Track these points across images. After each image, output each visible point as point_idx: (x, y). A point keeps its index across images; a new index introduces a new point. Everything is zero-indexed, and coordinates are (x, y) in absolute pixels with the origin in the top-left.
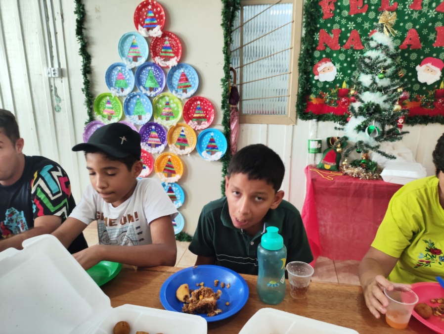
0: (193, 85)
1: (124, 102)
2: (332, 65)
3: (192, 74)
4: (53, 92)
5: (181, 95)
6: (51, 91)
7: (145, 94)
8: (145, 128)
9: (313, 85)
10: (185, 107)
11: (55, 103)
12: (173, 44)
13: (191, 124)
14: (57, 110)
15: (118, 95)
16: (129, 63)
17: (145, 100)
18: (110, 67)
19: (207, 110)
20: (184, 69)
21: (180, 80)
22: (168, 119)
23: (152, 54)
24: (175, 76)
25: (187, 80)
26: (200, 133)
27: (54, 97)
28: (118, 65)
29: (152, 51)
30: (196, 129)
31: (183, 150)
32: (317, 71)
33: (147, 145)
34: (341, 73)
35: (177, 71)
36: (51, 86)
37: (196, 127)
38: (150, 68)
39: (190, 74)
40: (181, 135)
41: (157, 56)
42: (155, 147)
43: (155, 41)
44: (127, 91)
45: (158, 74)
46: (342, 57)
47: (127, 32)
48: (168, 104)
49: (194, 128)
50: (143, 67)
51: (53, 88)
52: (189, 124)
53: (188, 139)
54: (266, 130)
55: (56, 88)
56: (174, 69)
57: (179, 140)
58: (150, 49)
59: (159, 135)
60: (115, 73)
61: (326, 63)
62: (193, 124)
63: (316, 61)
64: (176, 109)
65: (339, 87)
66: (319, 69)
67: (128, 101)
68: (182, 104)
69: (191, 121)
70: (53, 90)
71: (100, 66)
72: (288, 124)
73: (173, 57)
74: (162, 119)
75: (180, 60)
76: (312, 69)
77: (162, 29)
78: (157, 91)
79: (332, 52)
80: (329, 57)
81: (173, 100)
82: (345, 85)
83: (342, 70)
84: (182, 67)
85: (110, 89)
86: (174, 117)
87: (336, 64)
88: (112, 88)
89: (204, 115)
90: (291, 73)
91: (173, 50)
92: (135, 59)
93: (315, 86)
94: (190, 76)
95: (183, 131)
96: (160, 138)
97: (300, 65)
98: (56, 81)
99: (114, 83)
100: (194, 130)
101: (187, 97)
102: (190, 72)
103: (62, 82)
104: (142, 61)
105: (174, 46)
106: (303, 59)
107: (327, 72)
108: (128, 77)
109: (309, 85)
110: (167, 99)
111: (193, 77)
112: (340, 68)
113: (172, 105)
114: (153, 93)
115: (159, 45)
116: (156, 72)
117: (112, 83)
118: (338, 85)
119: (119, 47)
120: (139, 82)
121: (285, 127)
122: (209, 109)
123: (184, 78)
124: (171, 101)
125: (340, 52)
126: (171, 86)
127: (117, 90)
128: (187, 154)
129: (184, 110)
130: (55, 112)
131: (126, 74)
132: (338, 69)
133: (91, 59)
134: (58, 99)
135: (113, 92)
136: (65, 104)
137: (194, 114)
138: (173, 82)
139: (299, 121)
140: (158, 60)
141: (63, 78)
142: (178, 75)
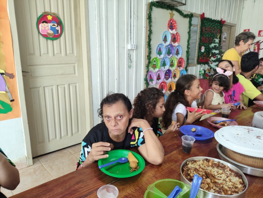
0: (180, 53)
1: (161, 61)
12: (176, 37)
13: (178, 69)
17: (167, 60)
19: (182, 63)
22: (172, 67)
23: (171, 41)
26: (180, 72)
27: (129, 60)
28: (160, 45)
31: (175, 80)
34: (205, 50)
36: (128, 54)
39: (179, 49)
40: (175, 73)
44: (162, 56)
50: (167, 46)
55: (130, 55)
60: (158, 48)
63: (201, 46)
64: (174, 63)
66: (202, 48)
68: (177, 61)
70: (130, 57)
73: (176, 42)
77: (176, 31)
79: (204, 43)
80: (203, 45)
81: (174, 59)
87: (204, 47)
90: (197, 49)
93: (201, 53)
96: (169, 76)
98: (131, 52)
101: (179, 58)
104: (168, 43)
115: (173, 37)
116: (171, 48)
118: (204, 53)
119: (162, 37)
120: (166, 52)
131: (162, 49)
135: (158, 57)
136: (134, 64)
137: (179, 65)
139: (197, 65)
140: (172, 43)
141: (134, 50)
142: (176, 49)
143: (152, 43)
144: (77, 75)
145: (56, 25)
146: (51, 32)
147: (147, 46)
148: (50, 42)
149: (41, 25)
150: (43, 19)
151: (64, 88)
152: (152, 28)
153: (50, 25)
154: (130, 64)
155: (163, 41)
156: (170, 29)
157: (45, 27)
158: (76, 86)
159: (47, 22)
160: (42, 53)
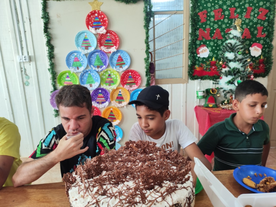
0: (126, 63)
1: (79, 76)
2: (207, 48)
3: (125, 56)
4: (23, 72)
5: (119, 69)
6: (22, 71)
7: (95, 70)
8: (94, 92)
9: (196, 60)
10: (122, 77)
11: (25, 80)
12: (112, 38)
13: (126, 87)
14: (26, 84)
15: (75, 72)
16: (83, 50)
17: (94, 74)
18: (69, 54)
19: (135, 78)
20: (120, 53)
21: (118, 60)
22: (110, 85)
23: (99, 44)
24: (114, 58)
25: (122, 60)
26: (132, 92)
27: (24, 76)
28: (75, 52)
29: (99, 42)
30: (130, 90)
31: (121, 104)
32: (199, 52)
33: (96, 103)
34: (212, 53)
35: (116, 55)
36: (21, 68)
37: (129, 89)
38: (97, 53)
39: (124, 56)
40: (119, 94)
41: (102, 46)
42: (102, 104)
43: (101, 36)
44: (82, 69)
45: (103, 57)
46: (212, 44)
47: (81, 30)
48: (110, 75)
49: (128, 89)
50: (93, 53)
51: (23, 70)
52: (125, 87)
53: (124, 97)
54: (171, 87)
55: (25, 70)
56: (114, 54)
57: (117, 98)
58: (97, 41)
59: (104, 96)
60: (73, 57)
61: (203, 47)
62: (127, 87)
63: (198, 46)
64: (115, 78)
65: (211, 60)
66: (200, 51)
67: (82, 75)
68: (120, 75)
69: (125, 85)
70: (23, 71)
71: (61, 53)
72: (183, 83)
73: (113, 46)
74: (106, 85)
75: (118, 48)
76: (196, 51)
77: (106, 29)
78: (102, 68)
79: (206, 41)
80: (205, 44)
81: (113, 73)
82: (214, 59)
83: (212, 51)
84: (119, 52)
85: (69, 68)
86: (114, 84)
87: (209, 48)
88: (70, 67)
89: (134, 81)
90: (184, 53)
91: (113, 42)
92: (87, 48)
93: (198, 60)
94: (124, 58)
95: (120, 92)
96: (105, 98)
97: (189, 49)
98: (25, 65)
99: (72, 64)
100: (128, 90)
101: (123, 70)
102: (124, 55)
103: (30, 65)
104: (92, 49)
105: (113, 39)
106: (191, 45)
107: (204, 53)
108: (82, 59)
109: (194, 60)
110: (109, 72)
111: (126, 58)
112: (211, 50)
113: (112, 76)
114: (100, 69)
115: (103, 39)
116: (102, 56)
117: (70, 64)
118: (210, 59)
119: (75, 40)
120: (90, 62)
121: (182, 85)
122: (137, 77)
123: (120, 59)
124: (112, 74)
125: (211, 41)
126: (112, 64)
127: (74, 69)
128: (124, 107)
129: (121, 79)
130: (25, 86)
131: (81, 58)
132: (210, 50)
133: (54, 49)
134: (27, 77)
135: (72, 70)
136: (33, 81)
137: (127, 81)
138: (113, 62)
139: (190, 81)
140: (103, 48)
142: (116, 57)
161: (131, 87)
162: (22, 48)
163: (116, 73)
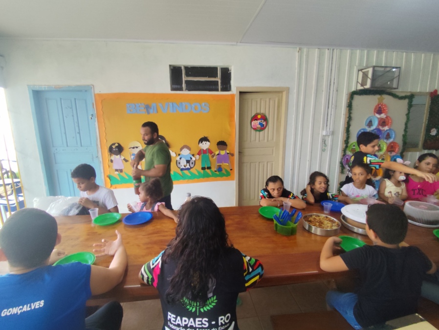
0: (392, 137)
5: (387, 142)
21: (387, 136)
23: (379, 125)
25: (389, 135)
27: (324, 144)
28: (362, 129)
36: (323, 139)
43: (381, 119)
47: (370, 115)
55: (325, 140)
58: (378, 123)
61: (434, 129)
62: (389, 153)
63: (431, 128)
64: (383, 147)
66: (432, 131)
68: (387, 145)
70: (324, 142)
77: (385, 115)
93: (430, 137)
98: (326, 137)
101: (389, 142)
107: (434, 132)
109: (428, 136)
110: (380, 143)
111: (392, 134)
116: (378, 132)
119: (365, 121)
122: (396, 147)
126: (383, 138)
129: (387, 148)
136: (329, 148)
139: (423, 150)
140: (380, 127)
141: (330, 136)
142: (386, 134)
143: (351, 128)
144: (274, 155)
145: (263, 121)
146: (259, 126)
147: (345, 131)
148: (258, 133)
149: (253, 123)
150: (255, 118)
151: (264, 165)
152: (352, 115)
153: (259, 121)
154: (324, 147)
155: (367, 125)
156: (377, 113)
157: (256, 123)
158: (272, 164)
159: (257, 119)
160: (252, 140)
161: (391, 153)
162: (327, 125)
163: (385, 144)
